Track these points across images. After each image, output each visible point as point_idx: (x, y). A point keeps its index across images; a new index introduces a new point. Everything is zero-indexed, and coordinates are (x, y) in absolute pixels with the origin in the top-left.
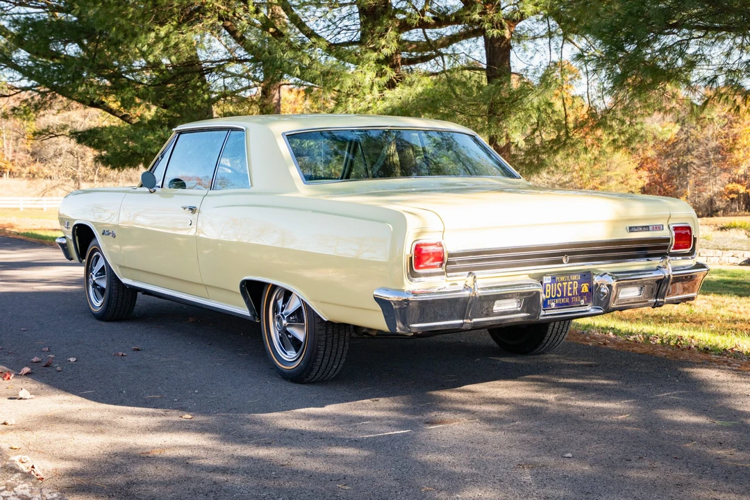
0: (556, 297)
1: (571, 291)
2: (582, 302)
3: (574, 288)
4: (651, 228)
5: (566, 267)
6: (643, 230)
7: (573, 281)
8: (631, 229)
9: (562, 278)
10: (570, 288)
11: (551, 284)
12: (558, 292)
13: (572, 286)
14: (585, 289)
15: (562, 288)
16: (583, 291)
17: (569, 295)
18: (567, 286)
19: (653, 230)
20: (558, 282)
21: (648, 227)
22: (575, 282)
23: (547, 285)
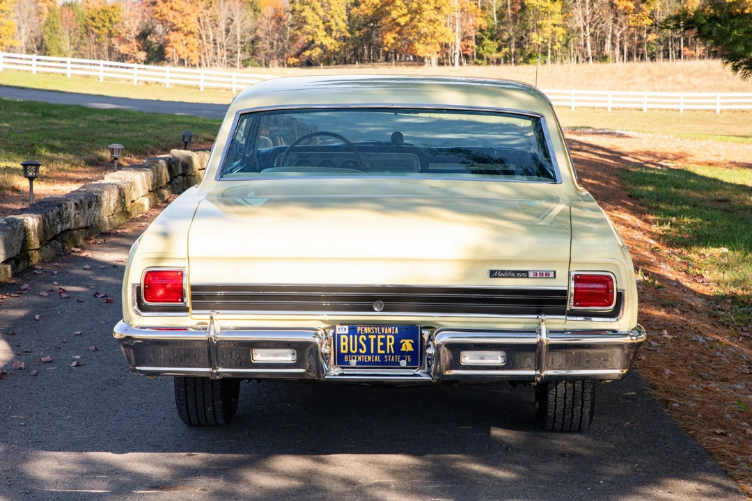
0: (358, 353)
1: (384, 347)
2: (403, 363)
3: (388, 344)
4: (531, 274)
5: (378, 315)
6: (516, 276)
7: (386, 335)
8: (493, 274)
9: (368, 330)
10: (380, 344)
11: (348, 335)
12: (360, 346)
13: (384, 341)
14: (407, 345)
15: (368, 342)
16: (403, 349)
17: (380, 351)
18: (376, 340)
19: (535, 277)
20: (360, 334)
21: (527, 272)
22: (389, 337)
23: (342, 337)
